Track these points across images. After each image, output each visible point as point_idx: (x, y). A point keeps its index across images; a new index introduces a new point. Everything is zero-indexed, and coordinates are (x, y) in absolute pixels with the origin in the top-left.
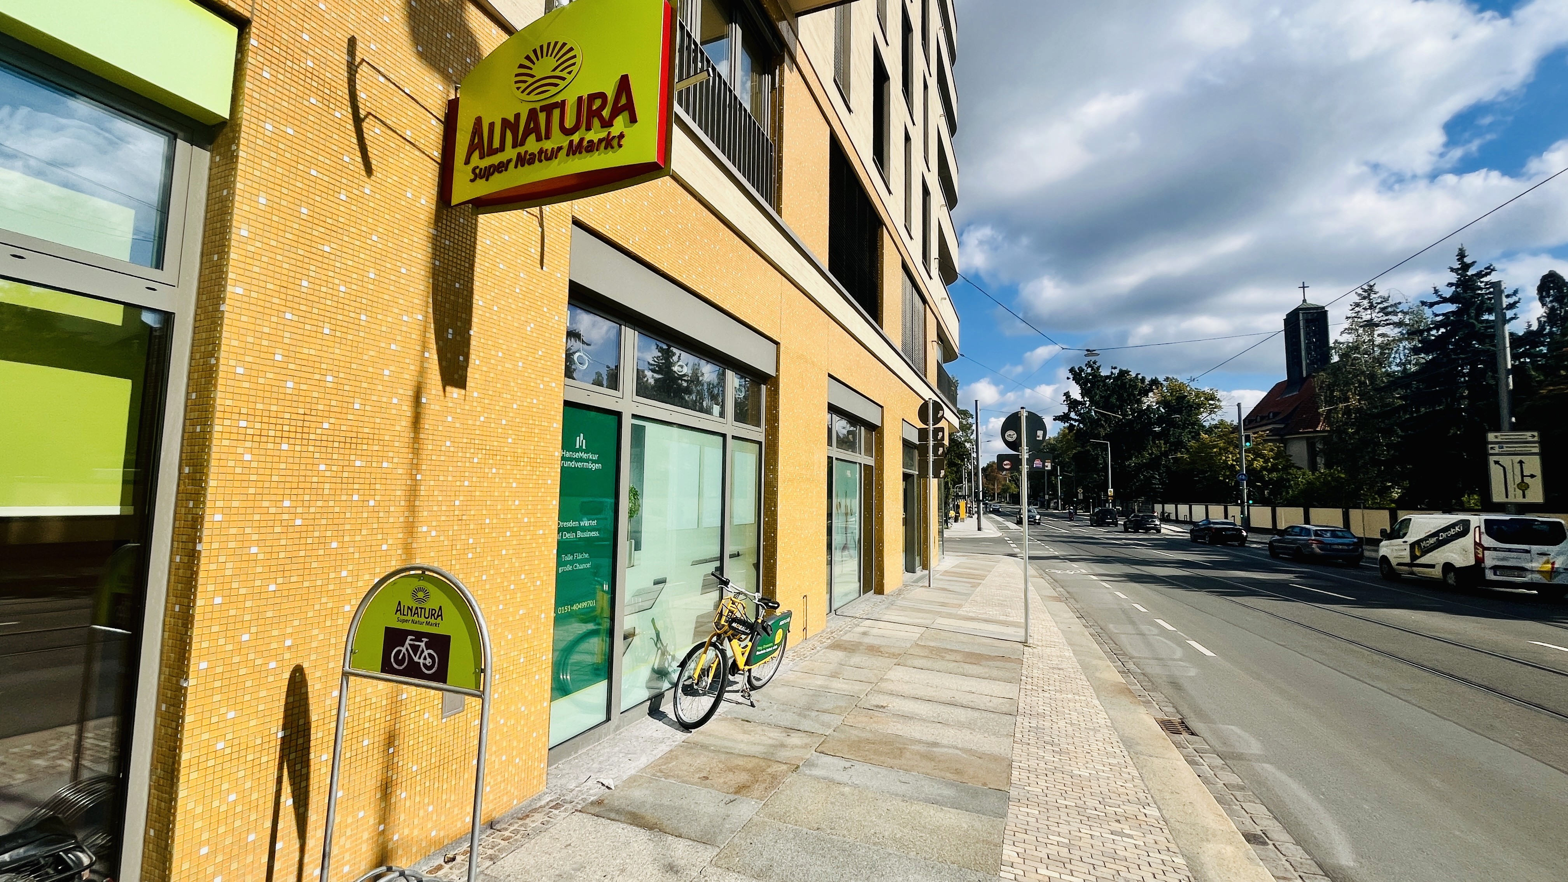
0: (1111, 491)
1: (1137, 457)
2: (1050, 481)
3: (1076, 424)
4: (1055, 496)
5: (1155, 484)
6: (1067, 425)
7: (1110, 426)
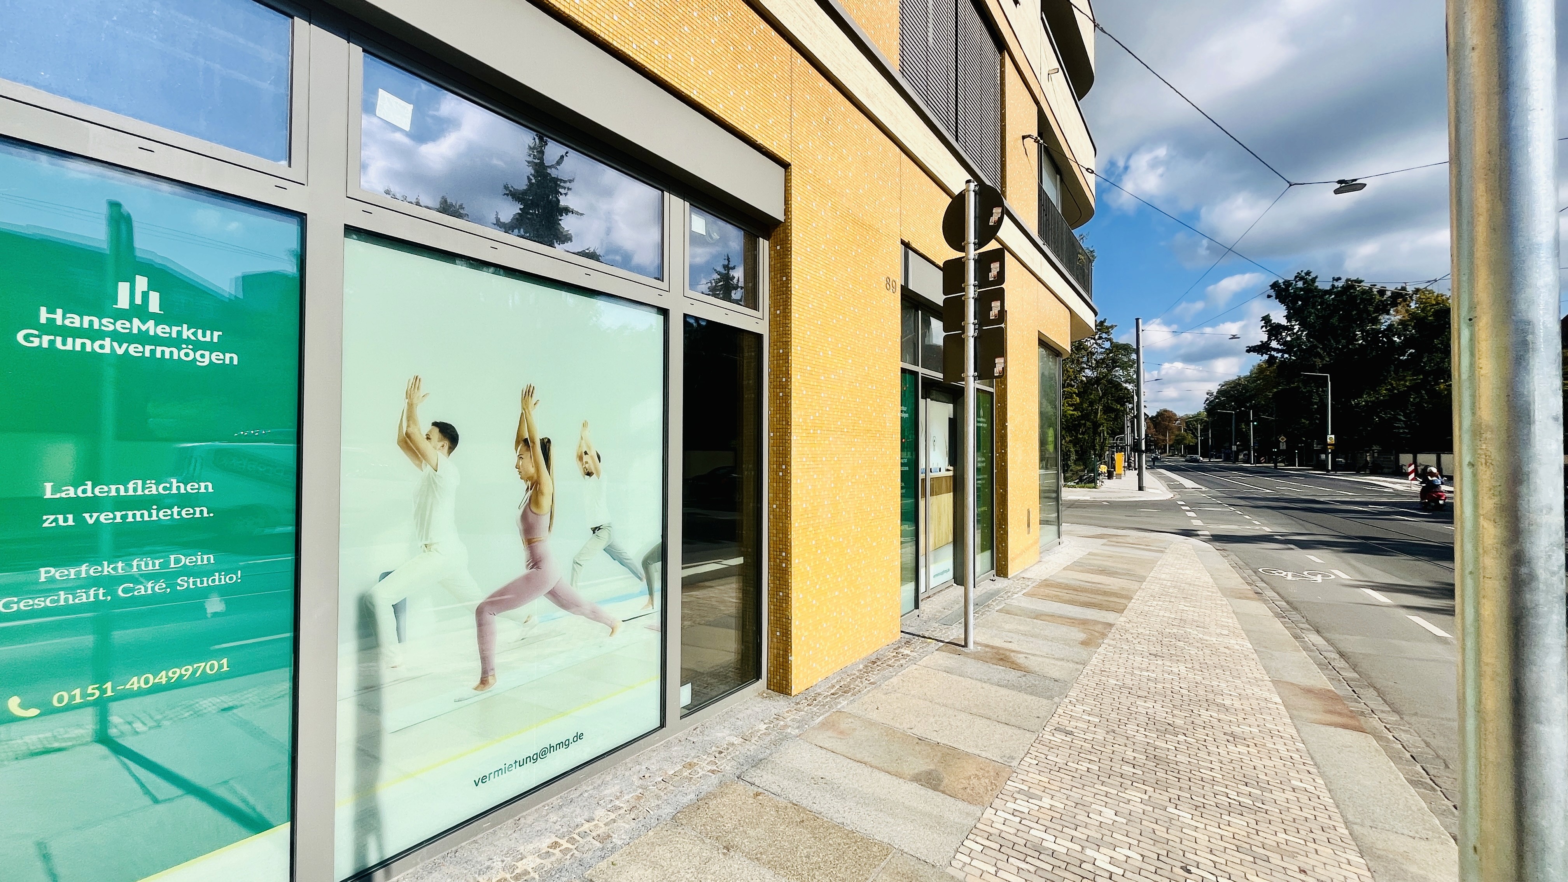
0: (1331, 438)
1: (1369, 394)
2: (1239, 430)
3: (1279, 355)
4: (1245, 446)
5: (1398, 428)
6: (1266, 357)
7: (1329, 355)
